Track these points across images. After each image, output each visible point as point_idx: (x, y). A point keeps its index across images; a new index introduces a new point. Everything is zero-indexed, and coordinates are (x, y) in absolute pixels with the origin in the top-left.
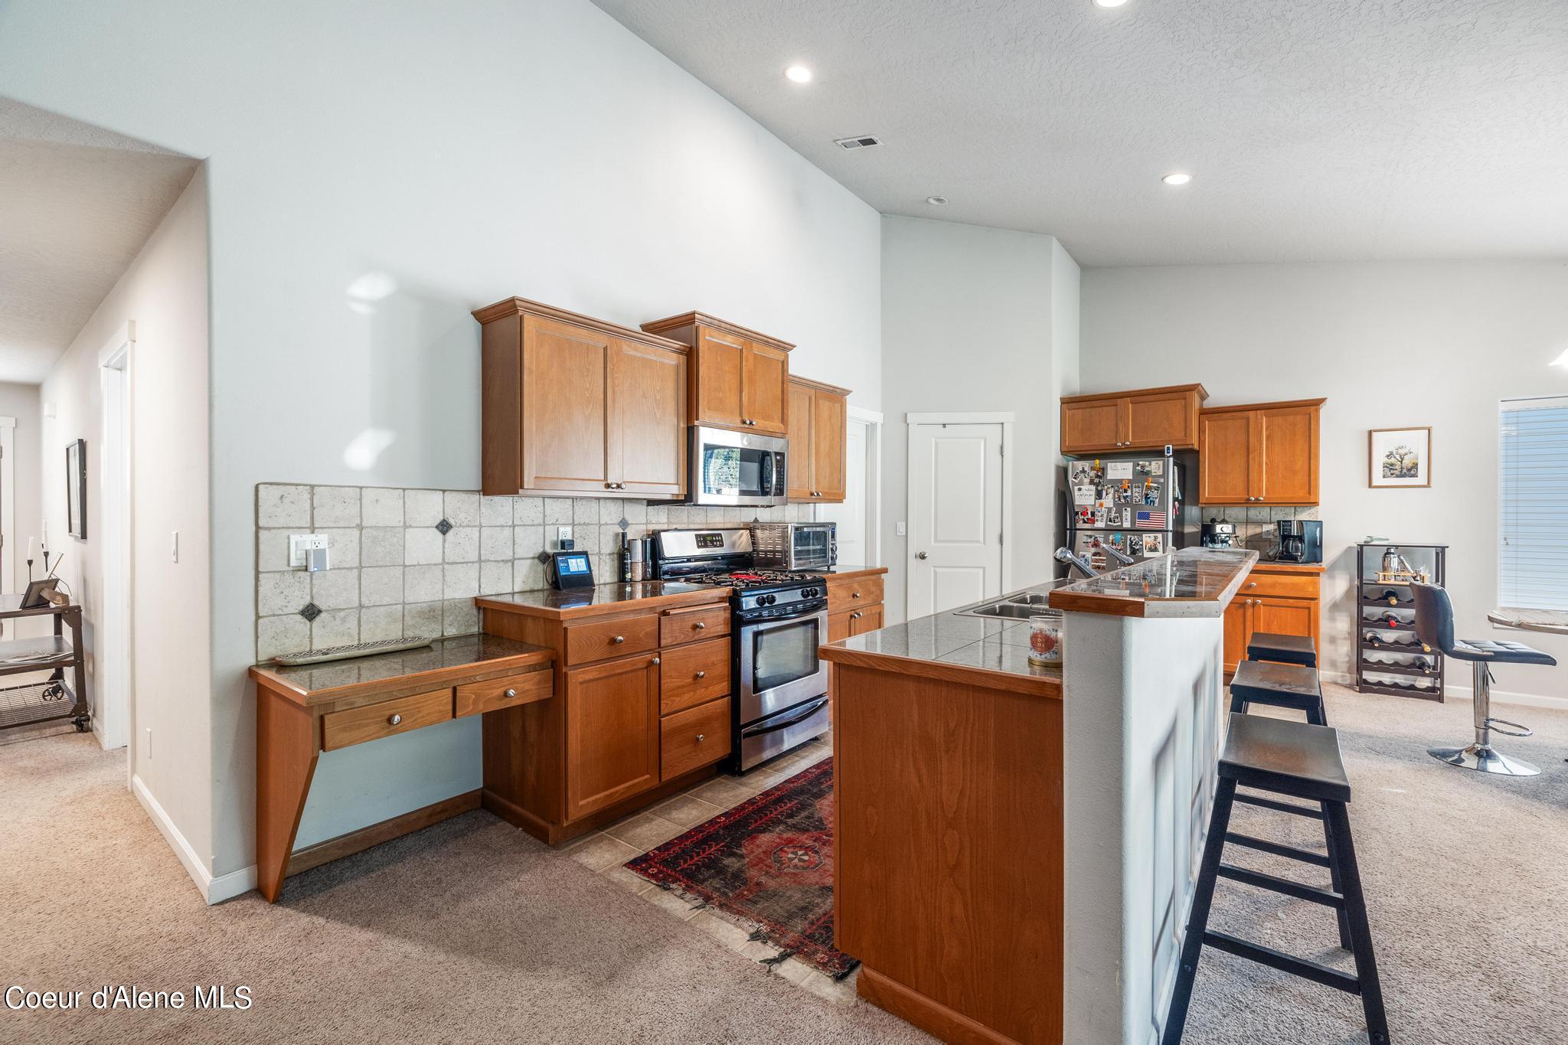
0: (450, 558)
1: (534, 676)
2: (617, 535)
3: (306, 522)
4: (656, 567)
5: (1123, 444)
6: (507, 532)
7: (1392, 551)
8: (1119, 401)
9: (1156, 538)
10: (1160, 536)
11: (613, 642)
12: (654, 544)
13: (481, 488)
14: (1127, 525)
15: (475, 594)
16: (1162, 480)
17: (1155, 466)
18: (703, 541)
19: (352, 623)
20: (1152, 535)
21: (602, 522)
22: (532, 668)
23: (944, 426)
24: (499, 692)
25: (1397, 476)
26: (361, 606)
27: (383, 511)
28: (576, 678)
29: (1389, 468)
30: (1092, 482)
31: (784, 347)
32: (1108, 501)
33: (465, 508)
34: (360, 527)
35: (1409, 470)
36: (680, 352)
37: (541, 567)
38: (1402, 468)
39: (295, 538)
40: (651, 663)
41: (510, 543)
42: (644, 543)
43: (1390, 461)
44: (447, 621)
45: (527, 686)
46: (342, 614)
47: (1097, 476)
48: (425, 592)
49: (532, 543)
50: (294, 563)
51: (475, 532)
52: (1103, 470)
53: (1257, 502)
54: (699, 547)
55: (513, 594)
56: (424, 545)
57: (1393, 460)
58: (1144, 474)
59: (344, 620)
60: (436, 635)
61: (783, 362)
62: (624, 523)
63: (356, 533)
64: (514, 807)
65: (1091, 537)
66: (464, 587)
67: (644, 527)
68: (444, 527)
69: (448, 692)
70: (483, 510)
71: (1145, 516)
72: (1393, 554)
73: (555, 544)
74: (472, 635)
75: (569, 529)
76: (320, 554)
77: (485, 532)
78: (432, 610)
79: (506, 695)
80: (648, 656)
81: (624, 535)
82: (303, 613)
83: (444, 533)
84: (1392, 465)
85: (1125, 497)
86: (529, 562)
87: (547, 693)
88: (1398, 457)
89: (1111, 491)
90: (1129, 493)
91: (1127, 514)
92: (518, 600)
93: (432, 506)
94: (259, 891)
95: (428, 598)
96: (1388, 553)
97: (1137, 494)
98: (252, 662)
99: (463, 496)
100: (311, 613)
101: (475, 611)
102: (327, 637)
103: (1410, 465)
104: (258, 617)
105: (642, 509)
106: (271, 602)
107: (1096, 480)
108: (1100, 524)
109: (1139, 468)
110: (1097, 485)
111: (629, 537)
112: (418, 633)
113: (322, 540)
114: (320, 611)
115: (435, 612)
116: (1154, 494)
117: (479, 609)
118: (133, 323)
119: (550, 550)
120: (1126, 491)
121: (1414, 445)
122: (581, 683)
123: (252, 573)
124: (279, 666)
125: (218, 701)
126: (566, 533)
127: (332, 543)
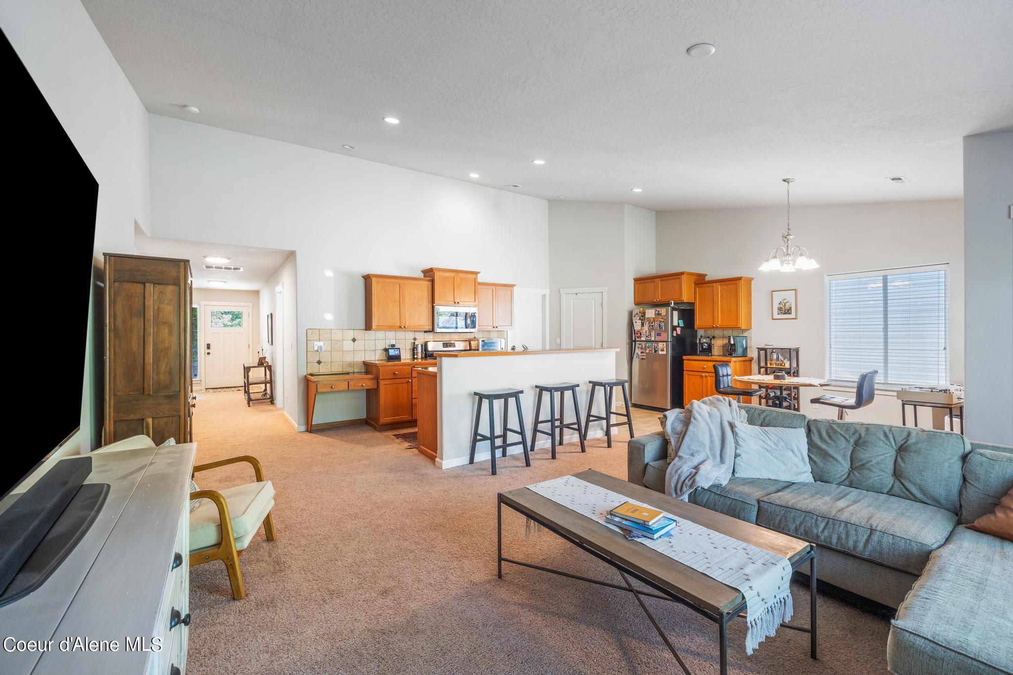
0: (356, 349)
1: (372, 382)
2: (412, 343)
3: (318, 339)
4: (426, 354)
5: (657, 300)
6: (373, 341)
7: (774, 351)
8: (655, 280)
9: (663, 345)
10: (665, 344)
11: (394, 374)
12: (425, 346)
13: (365, 328)
14: (653, 339)
15: (364, 360)
16: (665, 318)
17: (663, 311)
18: (446, 345)
19: (329, 366)
20: (662, 343)
21: (407, 338)
22: (371, 379)
23: (576, 294)
24: (360, 384)
25: (784, 314)
26: (331, 362)
27: (337, 336)
28: (382, 383)
29: (780, 309)
30: (640, 319)
31: (476, 273)
32: (646, 328)
33: (361, 335)
34: (331, 340)
35: (788, 311)
36: (429, 281)
37: (385, 353)
38: (785, 310)
39: (315, 343)
40: (408, 382)
41: (374, 345)
42: (422, 345)
43: (780, 306)
44: (355, 367)
45: (369, 384)
46: (327, 363)
47: (642, 316)
48: (349, 359)
49: (381, 345)
50: (315, 349)
51: (363, 342)
52: (644, 313)
53: (717, 328)
54: (444, 347)
55: (375, 360)
56: (348, 345)
57: (781, 306)
58: (659, 314)
59: (327, 365)
60: (352, 371)
61: (475, 279)
62: (415, 339)
63: (330, 342)
64: (372, 422)
65: (640, 344)
66: (360, 358)
67: (423, 340)
68: (354, 340)
69: (347, 383)
70: (365, 335)
71: (659, 335)
72: (774, 352)
73: (389, 346)
74: (362, 372)
75: (394, 341)
76: (321, 347)
77: (366, 342)
78: (351, 364)
79: (363, 386)
80: (407, 380)
81: (414, 343)
82: (317, 362)
83: (354, 342)
84: (781, 308)
85: (652, 326)
86: (380, 351)
87: (376, 387)
88: (783, 304)
89: (647, 323)
90: (653, 324)
91: (653, 334)
92: (377, 362)
93: (350, 334)
94: (307, 431)
95: (350, 360)
96: (773, 352)
97: (656, 324)
98: (306, 374)
99: (360, 331)
100: (319, 362)
101: (363, 365)
102: (323, 369)
103: (789, 308)
104: (307, 363)
105: (423, 334)
106: (310, 360)
107: (642, 318)
108: (643, 339)
109: (657, 312)
110: (642, 320)
111: (416, 343)
112: (347, 370)
113: (321, 344)
114: (321, 362)
115: (352, 365)
116: (663, 324)
117: (364, 364)
118: (283, 283)
119: (387, 347)
120: (652, 323)
121: (790, 297)
122: (384, 384)
123: (306, 352)
124: (312, 375)
125: (299, 383)
126: (393, 342)
127: (324, 344)
